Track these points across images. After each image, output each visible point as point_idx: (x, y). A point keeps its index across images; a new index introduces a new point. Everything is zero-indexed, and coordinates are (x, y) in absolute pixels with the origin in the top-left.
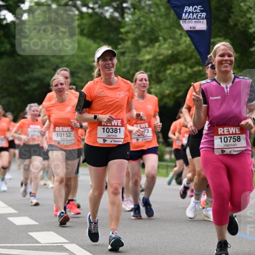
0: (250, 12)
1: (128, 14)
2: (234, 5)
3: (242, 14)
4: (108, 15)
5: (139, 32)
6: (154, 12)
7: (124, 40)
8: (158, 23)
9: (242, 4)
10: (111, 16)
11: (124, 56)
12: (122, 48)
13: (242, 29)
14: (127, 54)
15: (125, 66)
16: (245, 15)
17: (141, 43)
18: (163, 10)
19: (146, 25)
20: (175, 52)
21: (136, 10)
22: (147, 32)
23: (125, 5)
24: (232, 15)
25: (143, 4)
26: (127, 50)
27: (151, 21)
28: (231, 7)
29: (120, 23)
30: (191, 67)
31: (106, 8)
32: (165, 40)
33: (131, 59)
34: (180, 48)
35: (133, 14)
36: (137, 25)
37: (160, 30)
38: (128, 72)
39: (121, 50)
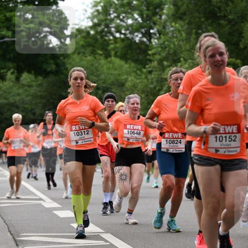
1: (155, 39)
2: (244, 31)
4: (137, 40)
5: (164, 54)
6: (176, 37)
7: (151, 61)
8: (180, 47)
10: (139, 40)
11: (151, 74)
12: (150, 67)
14: (153, 73)
15: (152, 83)
17: (165, 63)
18: (184, 35)
19: (170, 48)
21: (161, 36)
22: (170, 54)
23: (152, 31)
24: (242, 39)
25: (167, 31)
26: (154, 70)
27: (174, 45)
28: (242, 33)
29: (147, 46)
31: (136, 34)
32: (186, 60)
33: (157, 76)
35: (159, 39)
36: (162, 48)
37: (181, 52)
38: (155, 88)
39: (148, 69)
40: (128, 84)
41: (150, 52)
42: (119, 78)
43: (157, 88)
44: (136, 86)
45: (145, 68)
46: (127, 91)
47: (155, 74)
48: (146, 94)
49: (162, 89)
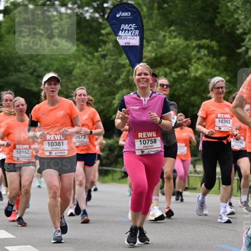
0: (237, 12)
2: (220, 6)
3: (229, 14)
4: (87, 16)
7: (105, 43)
9: (229, 4)
10: (90, 16)
11: (105, 59)
12: (103, 50)
13: (229, 30)
14: (107, 58)
15: (106, 70)
16: (232, 16)
20: (159, 55)
23: (105, 5)
24: (218, 15)
26: (109, 53)
28: (217, 8)
29: (100, 24)
30: (176, 71)
31: (86, 8)
33: (112, 62)
34: (164, 51)
38: (110, 76)
39: (102, 53)
40: (76, 72)
41: (103, 32)
42: (65, 64)
43: (113, 76)
44: (87, 73)
45: (97, 51)
46: (75, 80)
47: (109, 59)
48: (99, 83)
49: (119, 77)
